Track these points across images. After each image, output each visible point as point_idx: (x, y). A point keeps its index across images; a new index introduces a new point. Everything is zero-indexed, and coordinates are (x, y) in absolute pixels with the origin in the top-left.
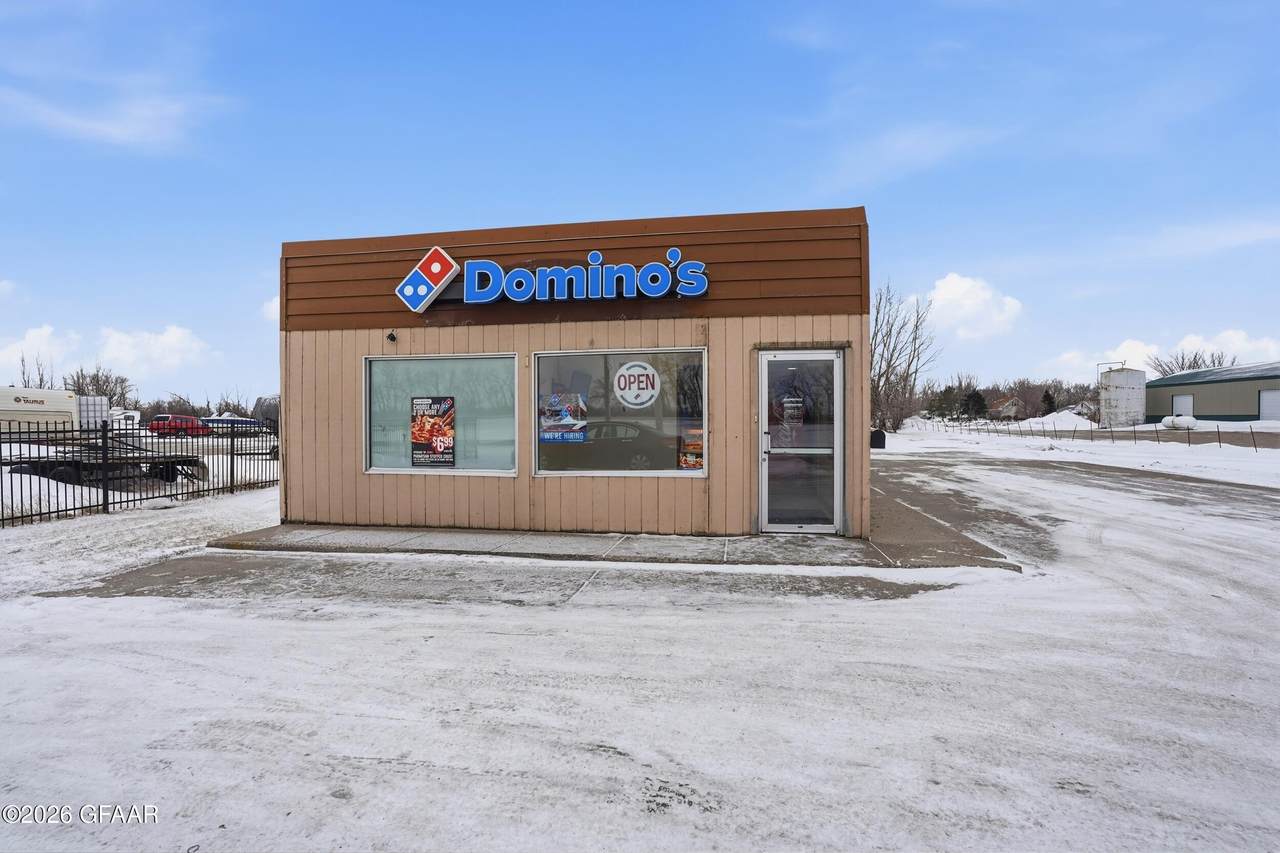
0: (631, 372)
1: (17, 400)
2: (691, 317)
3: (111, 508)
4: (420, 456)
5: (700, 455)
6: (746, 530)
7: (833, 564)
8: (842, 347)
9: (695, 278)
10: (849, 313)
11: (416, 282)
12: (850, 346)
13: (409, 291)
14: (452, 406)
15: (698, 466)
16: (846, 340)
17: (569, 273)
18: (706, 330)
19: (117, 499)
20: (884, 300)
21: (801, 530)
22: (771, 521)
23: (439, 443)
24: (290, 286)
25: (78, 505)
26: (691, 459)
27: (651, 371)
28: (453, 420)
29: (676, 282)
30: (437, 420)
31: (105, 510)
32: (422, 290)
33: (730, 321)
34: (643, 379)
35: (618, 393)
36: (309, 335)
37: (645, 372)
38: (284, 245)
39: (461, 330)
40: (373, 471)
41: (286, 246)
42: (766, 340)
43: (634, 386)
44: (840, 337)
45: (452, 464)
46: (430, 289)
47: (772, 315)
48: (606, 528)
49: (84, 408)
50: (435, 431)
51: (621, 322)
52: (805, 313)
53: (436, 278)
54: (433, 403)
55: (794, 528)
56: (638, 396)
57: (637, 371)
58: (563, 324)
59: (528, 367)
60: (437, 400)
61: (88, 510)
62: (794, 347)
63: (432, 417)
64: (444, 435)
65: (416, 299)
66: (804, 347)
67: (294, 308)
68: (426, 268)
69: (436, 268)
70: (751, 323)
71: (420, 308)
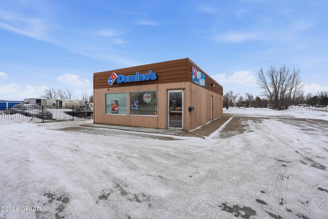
0: (146, 95)
1: (70, 101)
2: (155, 84)
3: (74, 120)
4: (113, 112)
5: (157, 112)
6: (165, 128)
7: (168, 134)
8: (183, 89)
9: (154, 76)
10: (185, 82)
11: (111, 79)
12: (185, 89)
13: (110, 81)
14: (118, 102)
15: (156, 114)
16: (184, 87)
17: (133, 76)
18: (158, 87)
19: (75, 118)
20: (283, 70)
21: (175, 129)
22: (169, 127)
23: (116, 109)
24: (95, 81)
25: (69, 119)
26: (156, 113)
27: (149, 95)
28: (118, 105)
29: (150, 77)
30: (116, 105)
31: (73, 120)
32: (111, 81)
33: (162, 84)
34: (148, 97)
35: (144, 99)
36: (97, 89)
37: (148, 95)
38: (94, 73)
39: (118, 88)
40: (106, 114)
41: (94, 74)
42: (169, 88)
43: (147, 98)
44: (183, 87)
45: (117, 113)
46: (113, 81)
47: (173, 82)
48: (140, 126)
49: (80, 103)
50: (115, 107)
51: (143, 85)
52: (176, 82)
53: (113, 78)
54: (115, 102)
55: (174, 128)
56: (147, 100)
57: (147, 95)
58: (134, 86)
59: (129, 95)
60: (115, 101)
61: (71, 120)
62: (174, 89)
63: (115, 104)
64: (117, 108)
65: (111, 82)
66: (176, 89)
67: (96, 85)
68: (112, 77)
69: (113, 77)
70: (166, 84)
71: (112, 84)
